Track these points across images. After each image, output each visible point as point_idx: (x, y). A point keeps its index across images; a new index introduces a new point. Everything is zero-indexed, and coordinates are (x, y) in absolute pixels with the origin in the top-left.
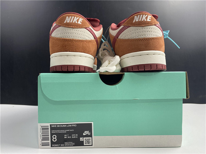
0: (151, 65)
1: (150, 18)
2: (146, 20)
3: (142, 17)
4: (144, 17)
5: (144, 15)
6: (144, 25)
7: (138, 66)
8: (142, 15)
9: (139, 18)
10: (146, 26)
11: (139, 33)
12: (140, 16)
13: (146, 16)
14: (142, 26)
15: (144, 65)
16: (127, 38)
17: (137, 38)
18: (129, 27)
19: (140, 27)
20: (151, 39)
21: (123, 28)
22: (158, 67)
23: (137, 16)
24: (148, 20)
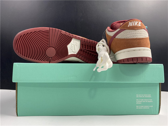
0: (142, 58)
1: (140, 24)
2: (138, 25)
3: (135, 23)
4: (136, 23)
5: (136, 22)
6: (136, 29)
7: (132, 59)
8: (134, 22)
9: (132, 24)
10: (138, 29)
11: (133, 34)
12: (133, 22)
13: (138, 22)
14: (135, 30)
15: (137, 58)
16: (123, 37)
17: (131, 38)
18: (125, 30)
19: (133, 30)
20: (141, 39)
21: (120, 30)
22: (147, 59)
23: (131, 22)
24: (139, 25)
